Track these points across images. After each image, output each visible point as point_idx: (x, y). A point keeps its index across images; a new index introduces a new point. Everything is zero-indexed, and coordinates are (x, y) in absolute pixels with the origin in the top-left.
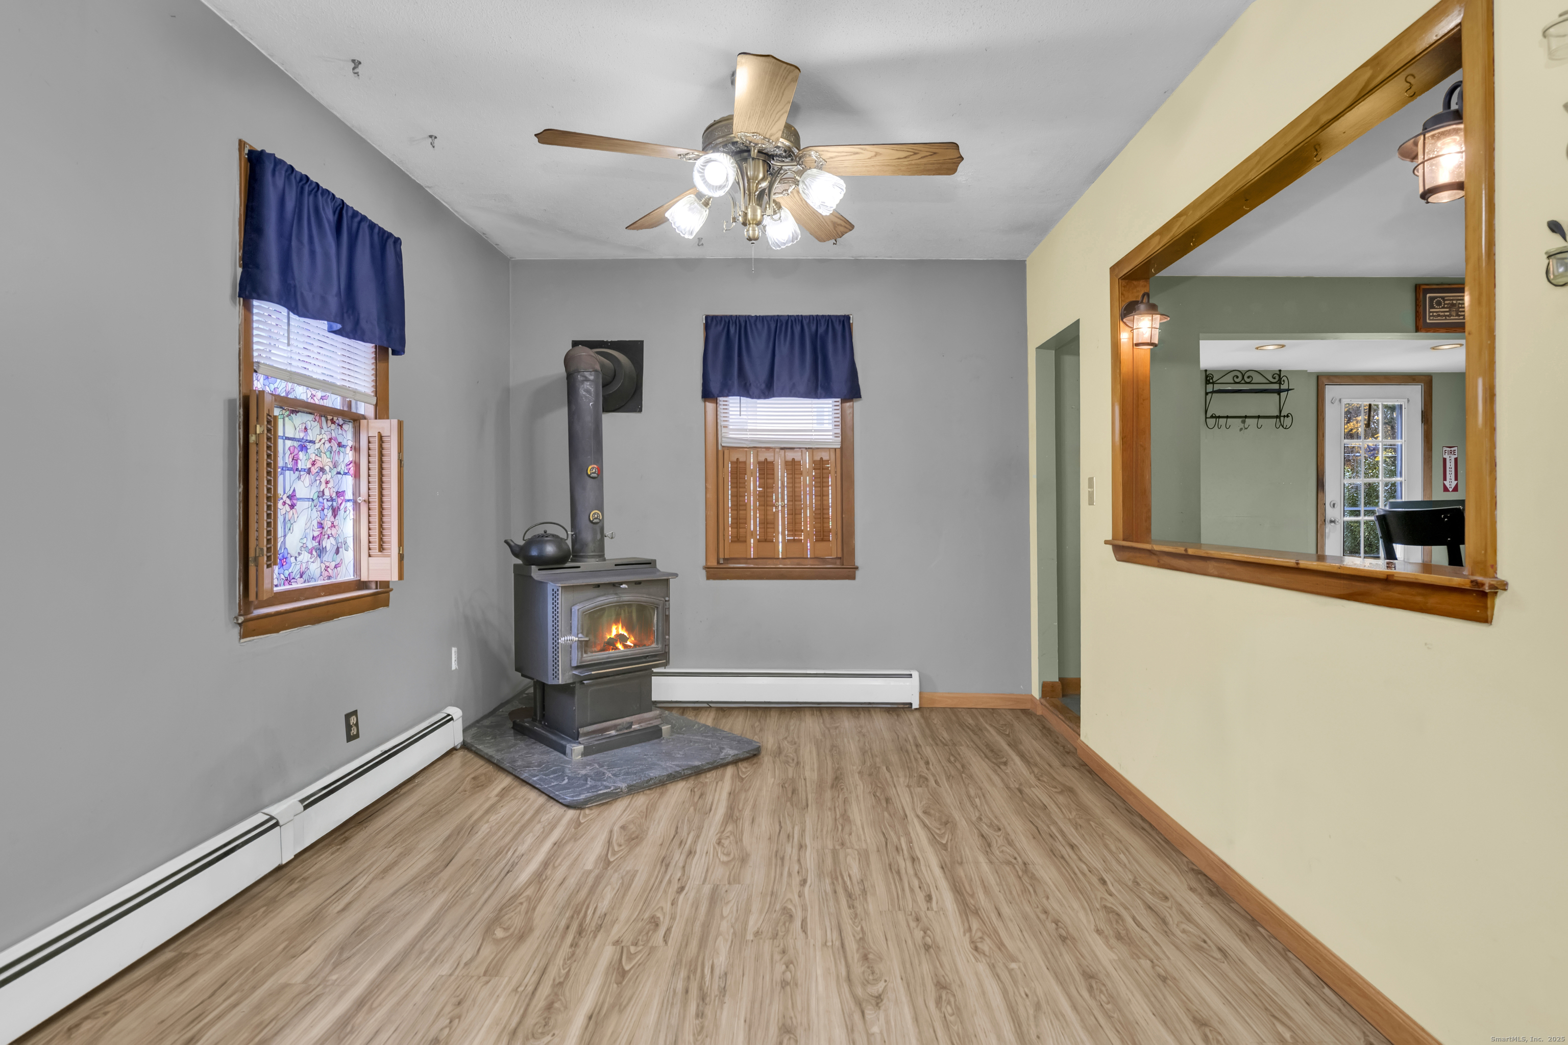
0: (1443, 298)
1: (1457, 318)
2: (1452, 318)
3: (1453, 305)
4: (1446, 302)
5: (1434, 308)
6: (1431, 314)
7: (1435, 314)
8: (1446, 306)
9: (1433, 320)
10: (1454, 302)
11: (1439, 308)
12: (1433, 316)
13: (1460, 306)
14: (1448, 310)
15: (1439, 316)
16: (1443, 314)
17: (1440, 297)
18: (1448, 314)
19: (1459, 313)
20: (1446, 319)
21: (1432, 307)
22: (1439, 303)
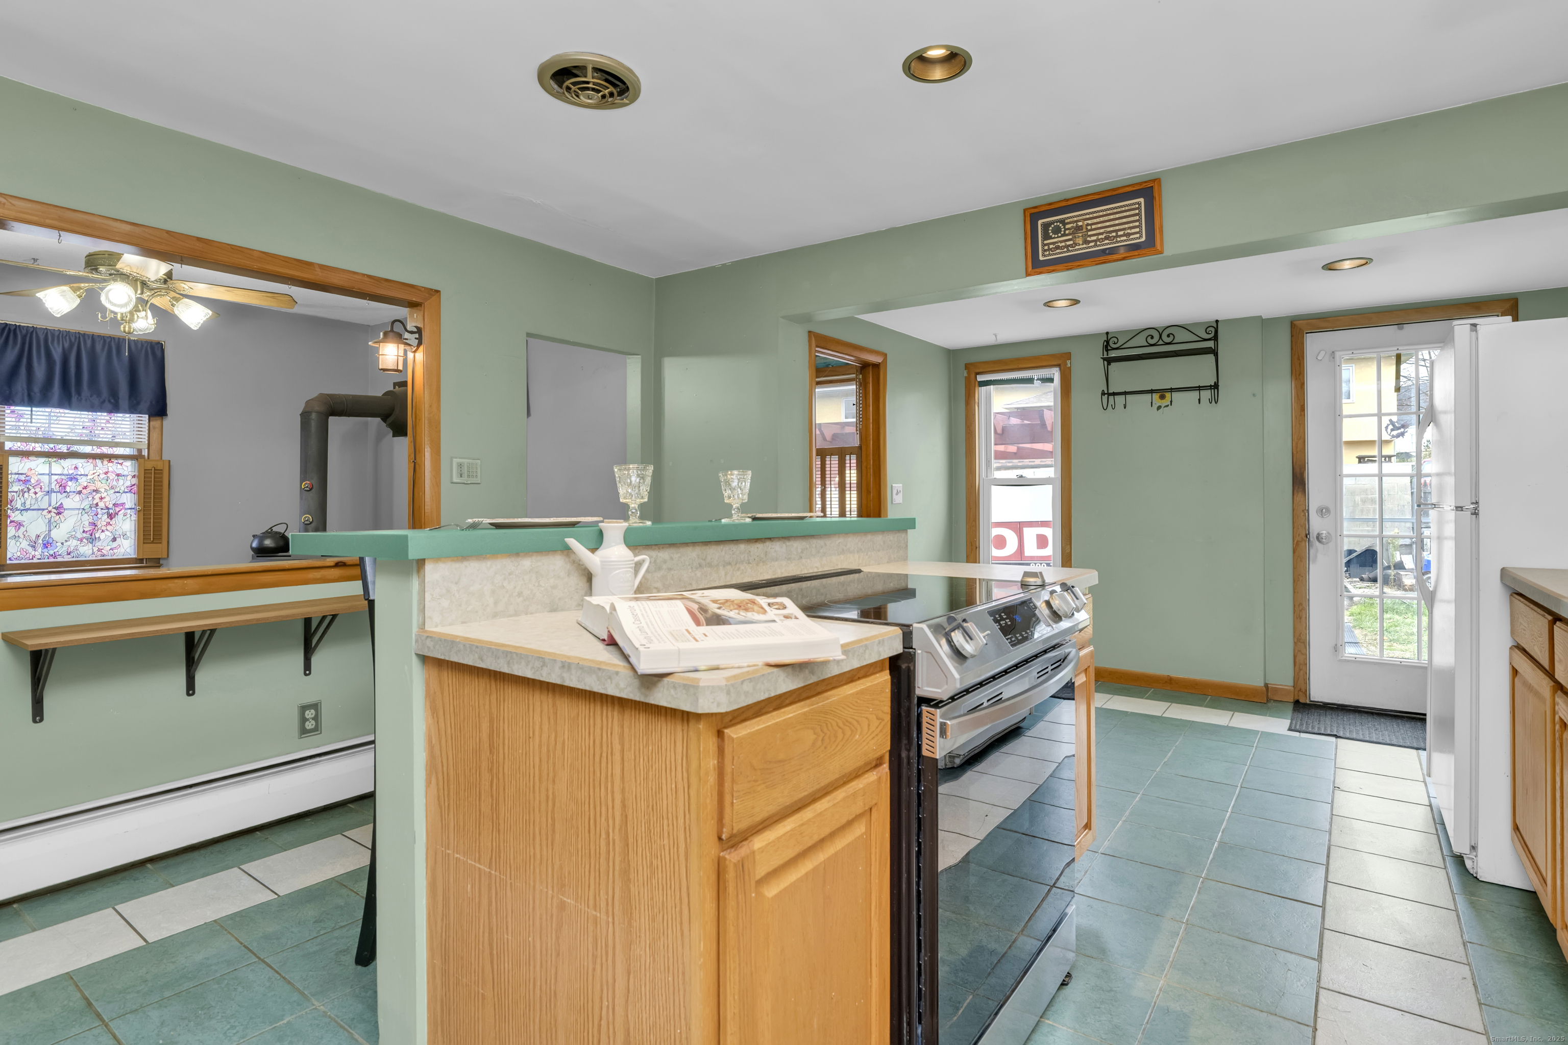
0: (1063, 222)
1: (1085, 246)
2: (1077, 247)
3: (1079, 228)
4: (1067, 226)
5: (1051, 238)
6: (1046, 248)
7: (1051, 246)
8: (1067, 232)
9: (1049, 255)
10: (1080, 224)
11: (1058, 237)
12: (1049, 249)
13: (1089, 228)
14: (1070, 237)
15: (1058, 248)
16: (1063, 244)
17: (1057, 221)
18: (1071, 242)
19: (1088, 239)
20: (1068, 251)
21: (1046, 236)
22: (1057, 231)
